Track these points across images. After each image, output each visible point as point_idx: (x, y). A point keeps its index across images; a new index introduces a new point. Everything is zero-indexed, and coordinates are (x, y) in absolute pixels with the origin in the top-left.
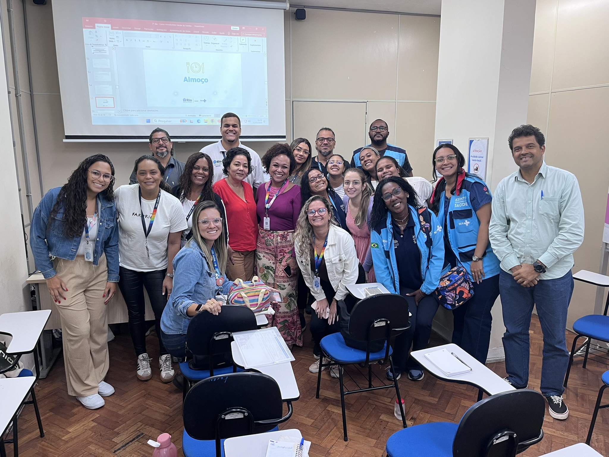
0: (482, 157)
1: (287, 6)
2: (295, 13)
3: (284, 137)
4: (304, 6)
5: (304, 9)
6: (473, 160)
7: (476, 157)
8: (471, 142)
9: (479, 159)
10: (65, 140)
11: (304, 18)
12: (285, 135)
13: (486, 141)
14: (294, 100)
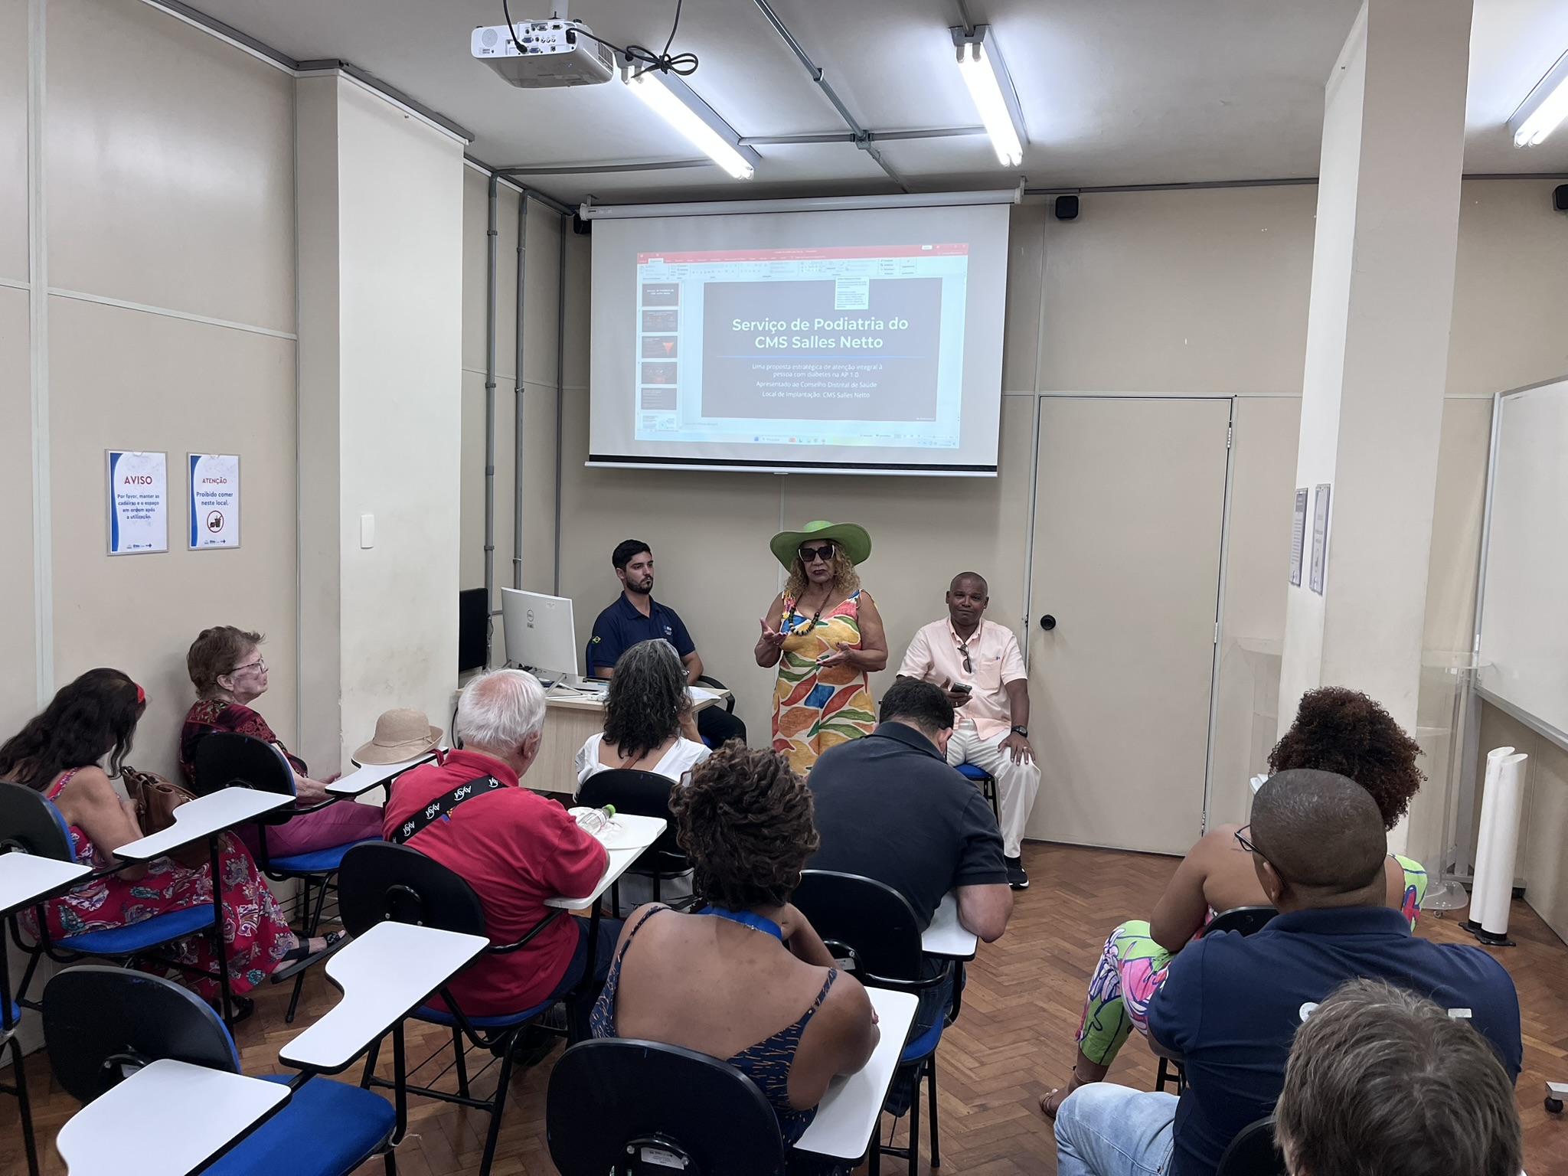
0: (1322, 533)
1: (1016, 195)
2: (1054, 206)
4: (1080, 190)
6: (1317, 540)
7: (1318, 532)
8: (1317, 493)
9: (1320, 537)
10: (589, 463)
11: (1076, 214)
12: (996, 464)
13: (1326, 491)
14: (1042, 394)
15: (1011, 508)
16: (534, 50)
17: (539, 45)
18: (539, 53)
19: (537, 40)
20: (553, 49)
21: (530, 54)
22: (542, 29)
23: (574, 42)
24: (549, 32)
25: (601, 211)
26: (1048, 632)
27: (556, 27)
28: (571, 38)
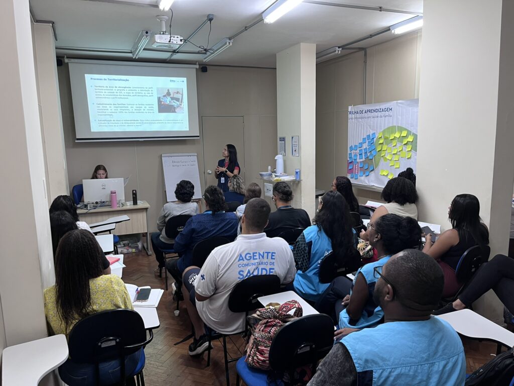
0: (297, 145)
1: (197, 66)
2: (201, 69)
3: (198, 136)
5: (207, 66)
6: (294, 147)
8: (292, 138)
10: (76, 141)
11: (206, 71)
13: (298, 137)
14: (202, 116)
17: (173, 41)
20: (177, 42)
21: (171, 43)
24: (176, 38)
25: (73, 60)
28: (181, 40)
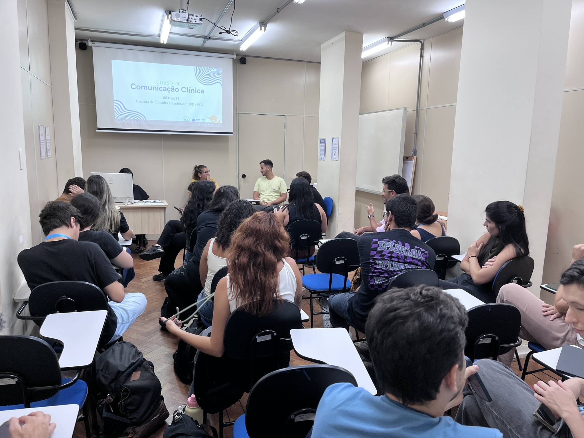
0: (337, 147)
1: (235, 57)
2: (240, 60)
4: (246, 56)
5: (246, 57)
6: (334, 149)
7: (335, 147)
8: (333, 139)
9: (336, 148)
10: (97, 131)
11: (246, 63)
12: (233, 132)
13: (338, 138)
14: (239, 113)
15: (232, 144)
16: (191, 21)
17: (192, 20)
18: (192, 22)
19: (191, 18)
20: (196, 22)
21: (189, 22)
22: (193, 16)
23: (201, 21)
24: (195, 17)
25: (97, 44)
26: (244, 179)
27: (197, 16)
28: (201, 20)
